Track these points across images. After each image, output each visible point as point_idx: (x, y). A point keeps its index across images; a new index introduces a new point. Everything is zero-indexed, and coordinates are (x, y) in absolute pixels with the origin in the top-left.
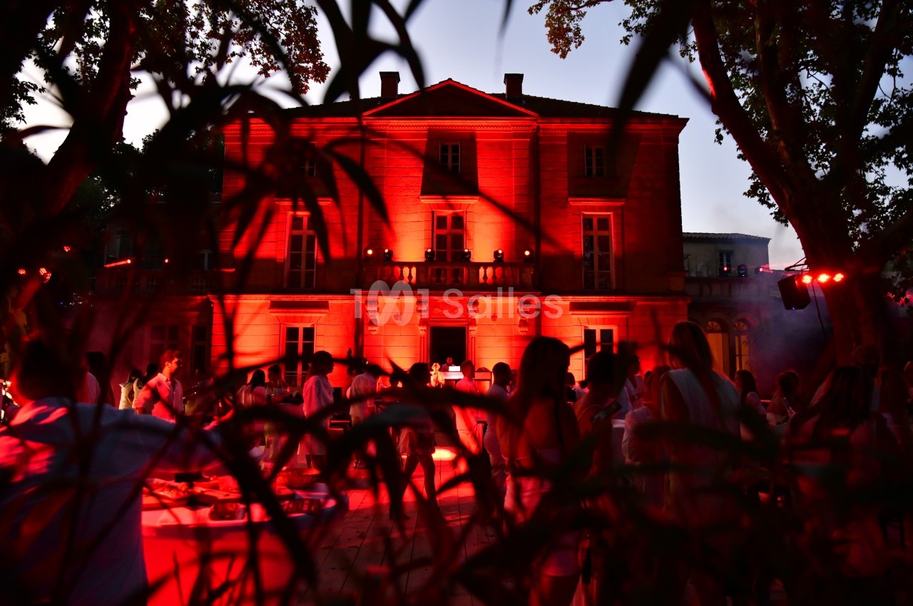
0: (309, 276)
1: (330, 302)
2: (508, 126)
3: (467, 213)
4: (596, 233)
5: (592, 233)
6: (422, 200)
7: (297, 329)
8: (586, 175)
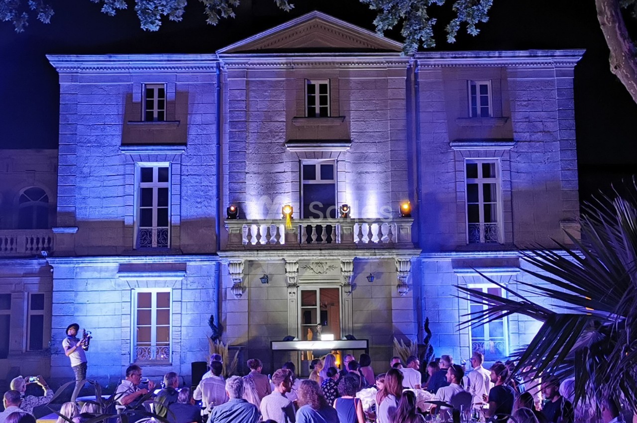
0: (163, 234)
1: (188, 263)
2: (382, 63)
3: (338, 161)
4: (480, 181)
5: (476, 181)
6: (288, 149)
7: (150, 294)
8: (471, 116)
